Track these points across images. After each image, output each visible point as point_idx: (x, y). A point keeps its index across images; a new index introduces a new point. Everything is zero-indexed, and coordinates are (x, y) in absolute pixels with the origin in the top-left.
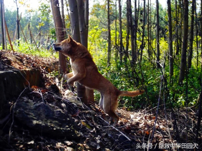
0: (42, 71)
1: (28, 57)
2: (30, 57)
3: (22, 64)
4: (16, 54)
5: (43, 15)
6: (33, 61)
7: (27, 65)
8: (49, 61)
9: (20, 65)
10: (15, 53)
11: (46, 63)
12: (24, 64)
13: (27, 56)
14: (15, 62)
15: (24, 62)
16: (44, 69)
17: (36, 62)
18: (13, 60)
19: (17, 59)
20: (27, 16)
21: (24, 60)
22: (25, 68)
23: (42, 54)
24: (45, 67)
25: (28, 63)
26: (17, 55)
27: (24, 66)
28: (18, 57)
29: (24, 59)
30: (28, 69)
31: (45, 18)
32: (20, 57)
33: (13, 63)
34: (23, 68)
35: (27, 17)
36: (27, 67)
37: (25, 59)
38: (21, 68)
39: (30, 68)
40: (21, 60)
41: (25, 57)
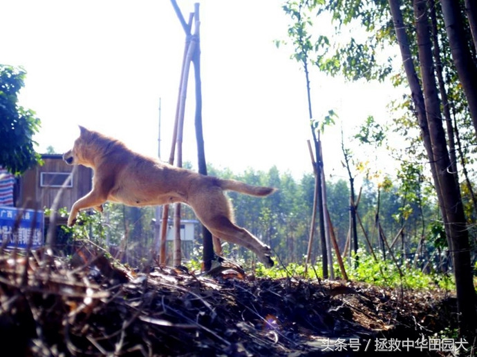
0: (418, 327)
1: (384, 295)
2: (387, 293)
3: (373, 313)
4: (358, 289)
5: (407, 188)
6: (395, 305)
7: (384, 316)
8: (429, 298)
9: (369, 318)
10: (355, 287)
11: (424, 304)
12: (377, 313)
13: (382, 291)
14: (359, 310)
15: (377, 310)
16: (423, 321)
17: (402, 306)
18: (353, 306)
19: (361, 301)
20: (369, 191)
21: (377, 304)
22: (381, 324)
23: (411, 280)
24: (424, 318)
25: (386, 309)
26: (360, 293)
27: (379, 317)
28: (363, 297)
29: (376, 302)
30: (387, 325)
31: (413, 196)
32: (366, 296)
33: (355, 314)
34: (378, 327)
35: (367, 194)
36: (385, 320)
37: (378, 299)
38: (375, 324)
39: (391, 323)
40: (371, 305)
41: (376, 296)
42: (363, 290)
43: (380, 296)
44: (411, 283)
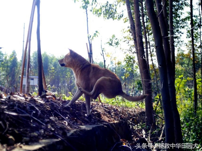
0: (129, 122)
1: (115, 109)
2: (117, 108)
3: (110, 116)
4: (104, 106)
5: (128, 66)
6: (120, 113)
7: (115, 117)
8: (135, 111)
9: (108, 118)
11: (132, 113)
12: (112, 116)
13: (115, 107)
14: (104, 114)
15: (112, 115)
16: (131, 120)
17: (123, 114)
18: (102, 113)
19: (105, 111)
20: (112, 67)
21: (112, 112)
22: (113, 120)
23: (128, 104)
24: (132, 119)
25: (116, 114)
26: (105, 107)
27: (112, 118)
28: (106, 109)
29: (112, 111)
30: (116, 121)
31: (130, 69)
32: (108, 109)
33: (102, 116)
34: (112, 121)
35: (112, 68)
36: (115, 119)
37: (113, 110)
38: (110, 120)
39: (117, 120)
40: (109, 113)
41: (112, 109)
42: (107, 107)
43: (114, 109)
44: (128, 105)
